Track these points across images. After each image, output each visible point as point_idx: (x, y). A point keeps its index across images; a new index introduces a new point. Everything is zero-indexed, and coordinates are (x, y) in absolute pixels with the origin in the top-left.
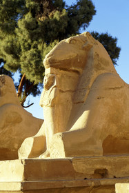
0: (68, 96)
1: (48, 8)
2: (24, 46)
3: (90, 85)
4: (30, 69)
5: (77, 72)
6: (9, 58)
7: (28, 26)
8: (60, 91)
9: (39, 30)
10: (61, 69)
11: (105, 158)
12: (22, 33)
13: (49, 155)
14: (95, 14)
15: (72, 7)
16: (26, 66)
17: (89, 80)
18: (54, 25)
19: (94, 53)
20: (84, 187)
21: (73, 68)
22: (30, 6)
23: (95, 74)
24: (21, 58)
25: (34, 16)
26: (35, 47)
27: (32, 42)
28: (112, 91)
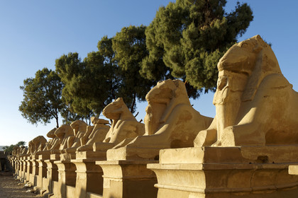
0: (237, 95)
1: (209, 17)
2: (188, 55)
3: (258, 85)
4: (194, 76)
5: (246, 74)
6: (175, 67)
7: (191, 36)
8: (230, 91)
9: (201, 39)
10: (232, 71)
11: (267, 148)
12: (186, 42)
13: (220, 144)
14: (252, 20)
15: (231, 14)
16: (190, 74)
17: (258, 80)
18: (214, 33)
19: (263, 55)
20: (249, 170)
21: (243, 70)
22: (193, 16)
23: (263, 75)
24: (186, 67)
25: (196, 26)
26: (198, 55)
27: (195, 50)
28: (277, 90)
